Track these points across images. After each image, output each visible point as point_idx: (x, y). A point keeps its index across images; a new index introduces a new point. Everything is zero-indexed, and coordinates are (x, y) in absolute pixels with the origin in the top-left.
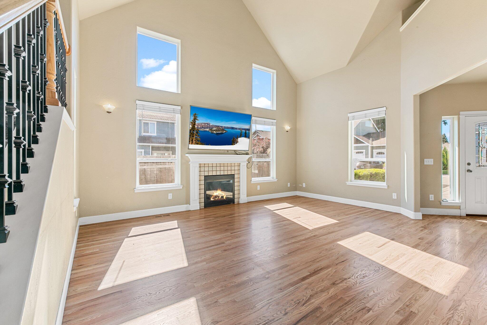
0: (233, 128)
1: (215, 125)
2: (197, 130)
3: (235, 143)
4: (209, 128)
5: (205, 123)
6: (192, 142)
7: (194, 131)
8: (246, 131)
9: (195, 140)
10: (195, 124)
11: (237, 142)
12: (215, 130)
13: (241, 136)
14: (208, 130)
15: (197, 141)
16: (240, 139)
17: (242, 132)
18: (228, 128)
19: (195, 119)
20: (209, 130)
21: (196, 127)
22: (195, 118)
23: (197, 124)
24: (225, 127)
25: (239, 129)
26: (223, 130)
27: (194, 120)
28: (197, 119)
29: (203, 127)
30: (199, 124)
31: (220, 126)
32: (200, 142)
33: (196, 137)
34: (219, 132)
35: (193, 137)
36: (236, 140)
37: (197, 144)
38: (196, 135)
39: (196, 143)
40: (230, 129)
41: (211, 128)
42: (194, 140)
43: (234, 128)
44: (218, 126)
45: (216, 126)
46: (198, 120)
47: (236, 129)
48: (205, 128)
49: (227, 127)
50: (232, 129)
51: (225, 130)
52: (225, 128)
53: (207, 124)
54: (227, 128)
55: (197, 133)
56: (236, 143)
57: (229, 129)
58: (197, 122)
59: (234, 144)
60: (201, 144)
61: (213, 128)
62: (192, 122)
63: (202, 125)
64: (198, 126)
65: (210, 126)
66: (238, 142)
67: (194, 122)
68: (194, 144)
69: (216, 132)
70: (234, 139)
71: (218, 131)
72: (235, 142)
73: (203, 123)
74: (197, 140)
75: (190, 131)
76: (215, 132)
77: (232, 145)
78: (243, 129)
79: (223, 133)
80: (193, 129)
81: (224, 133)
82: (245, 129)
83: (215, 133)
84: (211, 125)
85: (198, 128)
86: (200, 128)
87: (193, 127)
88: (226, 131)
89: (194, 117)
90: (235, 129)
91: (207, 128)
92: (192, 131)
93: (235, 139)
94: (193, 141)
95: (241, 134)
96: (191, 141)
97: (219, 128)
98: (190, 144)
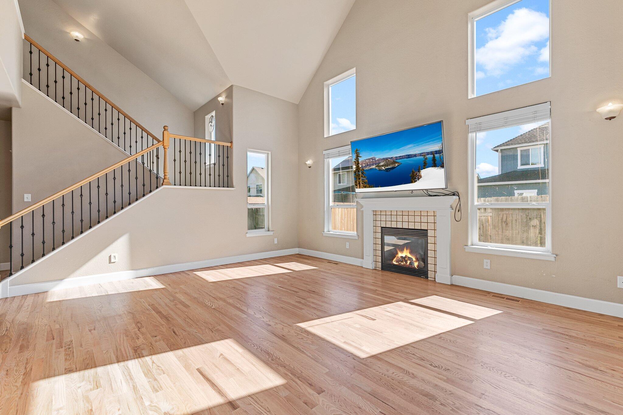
0: (409, 155)
1: (382, 157)
2: (362, 169)
3: (417, 179)
4: (376, 164)
5: (369, 159)
6: (360, 186)
7: (359, 171)
8: (434, 156)
9: (362, 183)
10: (358, 163)
11: (419, 177)
12: (383, 166)
13: (425, 166)
14: (374, 167)
15: (364, 184)
16: (423, 172)
17: (426, 159)
18: (401, 158)
19: (358, 156)
20: (376, 167)
21: (360, 166)
22: (357, 156)
23: (361, 162)
24: (396, 157)
25: (421, 155)
26: (395, 162)
27: (357, 158)
28: (359, 156)
29: (368, 165)
30: (362, 161)
31: (389, 158)
32: (368, 184)
33: (363, 180)
34: (390, 167)
35: (359, 179)
36: (417, 174)
37: (365, 187)
38: (362, 176)
39: (364, 186)
40: (405, 158)
41: (377, 163)
43: (411, 155)
44: (387, 159)
45: (384, 159)
46: (361, 157)
47: (415, 155)
48: (370, 165)
49: (400, 157)
50: (409, 158)
51: (397, 162)
52: (396, 160)
53: (372, 159)
54: (400, 159)
55: (363, 173)
56: (419, 179)
57: (403, 158)
58: (360, 160)
59: (415, 181)
60: (369, 187)
61: (379, 163)
63: (366, 162)
64: (362, 164)
65: (376, 161)
66: (421, 177)
67: (357, 160)
68: (362, 188)
69: (384, 168)
70: (413, 173)
71: (387, 166)
72: (415, 178)
73: (367, 160)
74: (364, 182)
76: (383, 168)
77: (412, 182)
78: (428, 153)
79: (395, 167)
81: (397, 166)
82: (432, 153)
83: (384, 169)
84: (377, 159)
85: (362, 167)
86: (365, 166)
87: (357, 167)
88: (399, 163)
89: (356, 155)
90: (413, 157)
91: (373, 165)
92: (357, 173)
93: (415, 173)
97: (388, 161)
98: (358, 188)
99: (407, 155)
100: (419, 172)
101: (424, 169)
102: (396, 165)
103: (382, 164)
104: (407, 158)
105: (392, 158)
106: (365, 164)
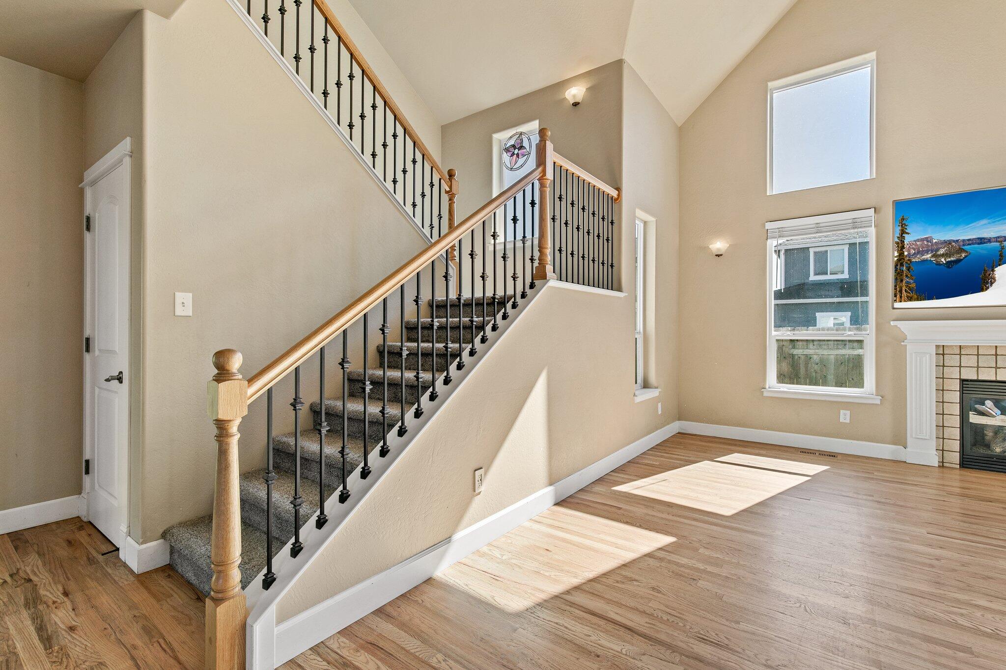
0: (981, 239)
1: (945, 239)
2: (909, 260)
3: (989, 285)
4: (932, 251)
5: (922, 240)
6: (901, 297)
7: (902, 265)
9: (906, 291)
10: (903, 247)
11: (993, 280)
12: (942, 255)
13: (1000, 260)
14: (928, 256)
15: (909, 293)
16: (999, 272)
17: (1003, 248)
18: (970, 242)
19: (903, 232)
20: (932, 256)
21: (906, 253)
22: (902, 230)
23: (907, 244)
24: (964, 240)
25: (997, 239)
26: (961, 250)
27: (902, 236)
28: (906, 231)
29: (919, 252)
30: (910, 244)
31: (954, 241)
32: (916, 293)
33: (907, 283)
34: (953, 259)
35: (902, 281)
36: (989, 275)
37: (910, 299)
38: (907, 276)
39: (908, 297)
40: (976, 244)
41: (933, 248)
42: (904, 289)
43: (984, 239)
44: (950, 242)
45: (945, 242)
46: (908, 233)
47: (989, 240)
48: (923, 253)
49: (969, 240)
50: (981, 243)
51: (964, 251)
52: (964, 245)
53: (927, 239)
54: (969, 244)
55: (908, 269)
56: (992, 284)
57: (973, 244)
58: (908, 239)
59: (987, 288)
60: (918, 300)
61: (937, 250)
62: (897, 243)
63: (916, 245)
64: (909, 250)
65: (933, 244)
66: (995, 280)
67: (901, 240)
68: (905, 301)
69: (945, 260)
70: (985, 271)
71: (950, 257)
72: (987, 283)
73: (918, 240)
74: (910, 289)
75: (896, 266)
76: (943, 260)
77: (981, 290)
79: (962, 259)
80: (901, 260)
81: (964, 258)
83: (944, 262)
84: (934, 241)
85: (909, 254)
86: (915, 253)
87: (899, 255)
88: (966, 252)
89: (900, 228)
90: (986, 243)
91: (927, 252)
92: (898, 267)
93: (988, 273)
94: (902, 294)
95: (1001, 255)
96: (898, 295)
97: (952, 246)
98: (898, 301)
99: (978, 238)
100: (993, 271)
101: (1000, 265)
102: (963, 255)
103: (942, 251)
104: (979, 244)
105: (957, 241)
106: (914, 249)
